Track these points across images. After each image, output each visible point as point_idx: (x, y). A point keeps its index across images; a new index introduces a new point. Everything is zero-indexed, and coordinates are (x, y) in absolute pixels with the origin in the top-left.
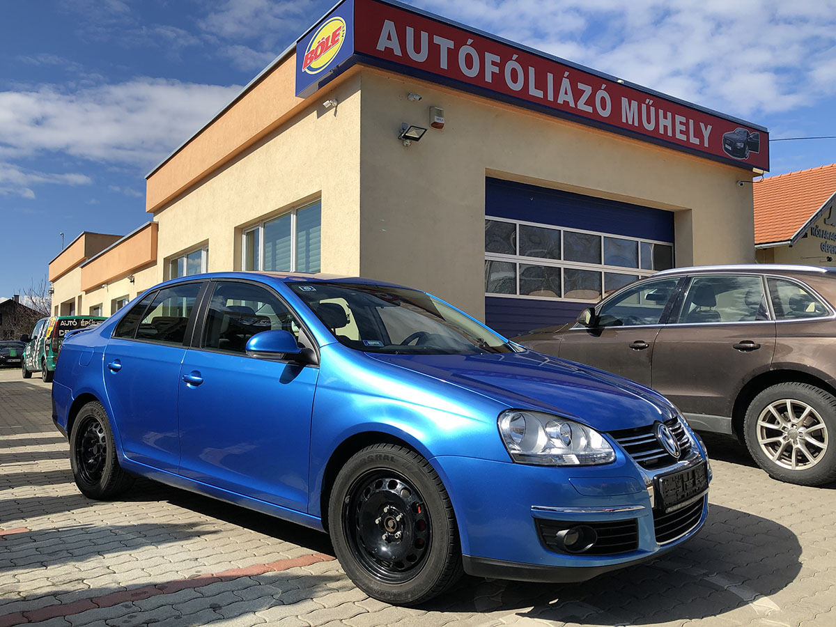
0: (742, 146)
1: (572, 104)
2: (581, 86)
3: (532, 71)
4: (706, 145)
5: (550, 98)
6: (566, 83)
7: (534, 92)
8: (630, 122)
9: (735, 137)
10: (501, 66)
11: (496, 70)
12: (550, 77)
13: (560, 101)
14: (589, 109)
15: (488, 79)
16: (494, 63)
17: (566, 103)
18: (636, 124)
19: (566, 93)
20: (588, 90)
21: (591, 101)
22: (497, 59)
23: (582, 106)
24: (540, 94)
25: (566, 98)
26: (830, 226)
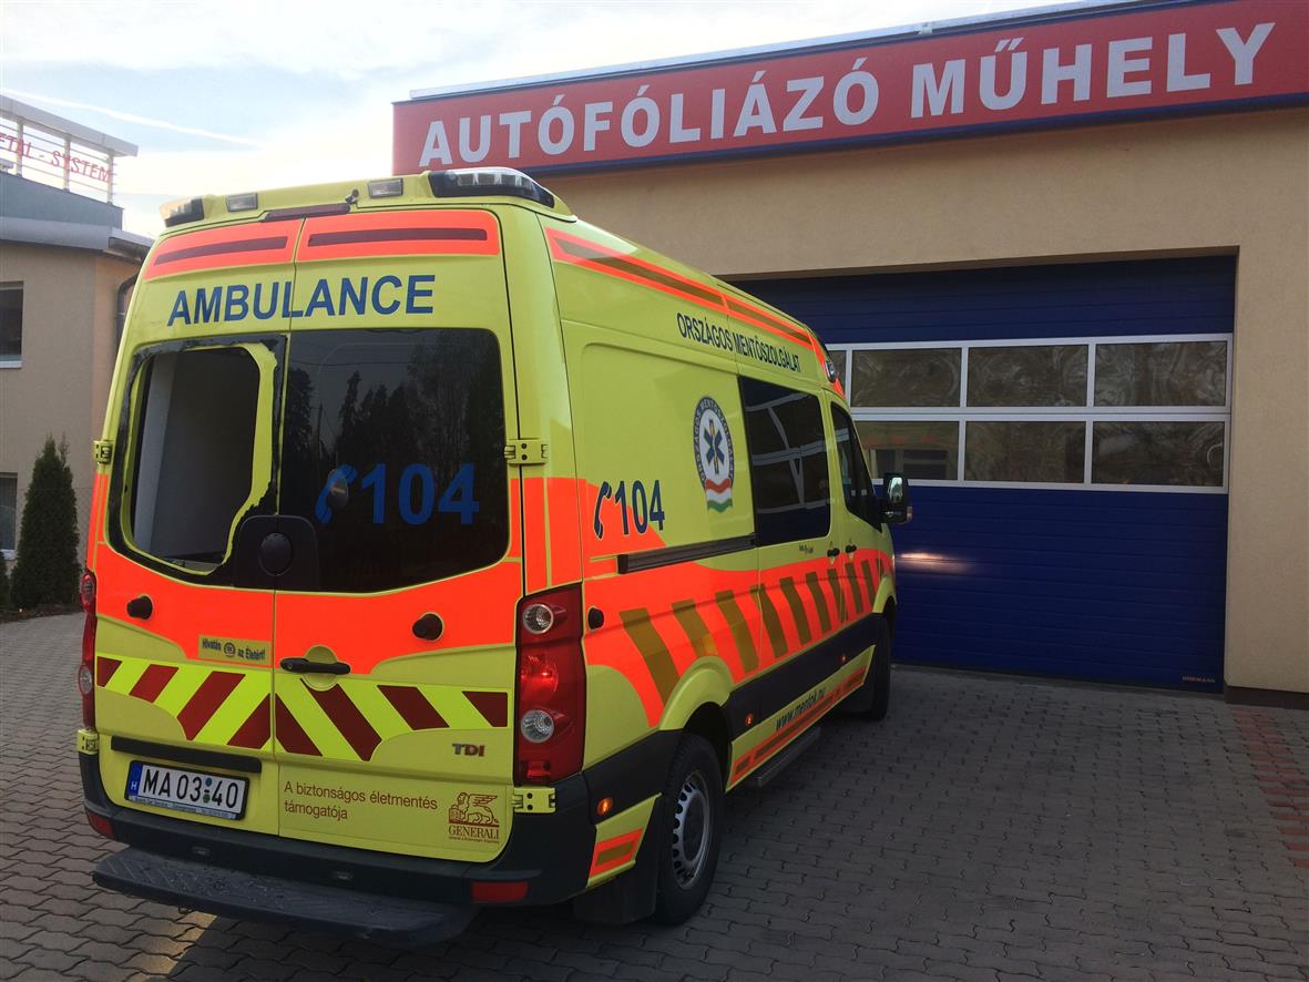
1: (769, 127)
2: (792, 86)
3: (677, 101)
4: (1244, 77)
5: (717, 131)
6: (757, 94)
7: (681, 135)
8: (937, 110)
10: (615, 118)
11: (605, 125)
12: (719, 97)
13: (740, 131)
14: (816, 123)
15: (589, 144)
16: (600, 117)
17: (755, 131)
18: (958, 107)
19: (756, 111)
20: (812, 87)
21: (822, 105)
22: (607, 107)
23: (795, 122)
24: (694, 135)
25: (755, 121)
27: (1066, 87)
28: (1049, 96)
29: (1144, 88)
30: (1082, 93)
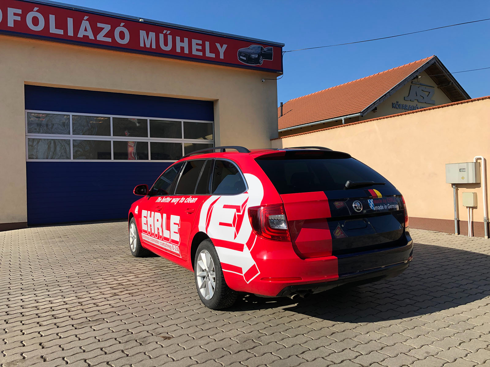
0: (257, 56)
1: (92, 37)
2: (99, 25)
3: (52, 17)
4: (222, 57)
5: (71, 33)
6: (85, 24)
7: (55, 31)
8: (148, 46)
9: (250, 51)
10: (23, 17)
11: (18, 18)
12: (70, 20)
13: (80, 35)
14: (109, 40)
15: (11, 24)
16: (16, 14)
17: (86, 37)
18: (154, 47)
19: (86, 30)
20: (107, 27)
21: (110, 34)
22: (19, 11)
23: (101, 37)
24: (61, 32)
25: (86, 34)
26: (410, 102)
27: (182, 48)
28: (178, 50)
29: (201, 54)
30: (186, 51)
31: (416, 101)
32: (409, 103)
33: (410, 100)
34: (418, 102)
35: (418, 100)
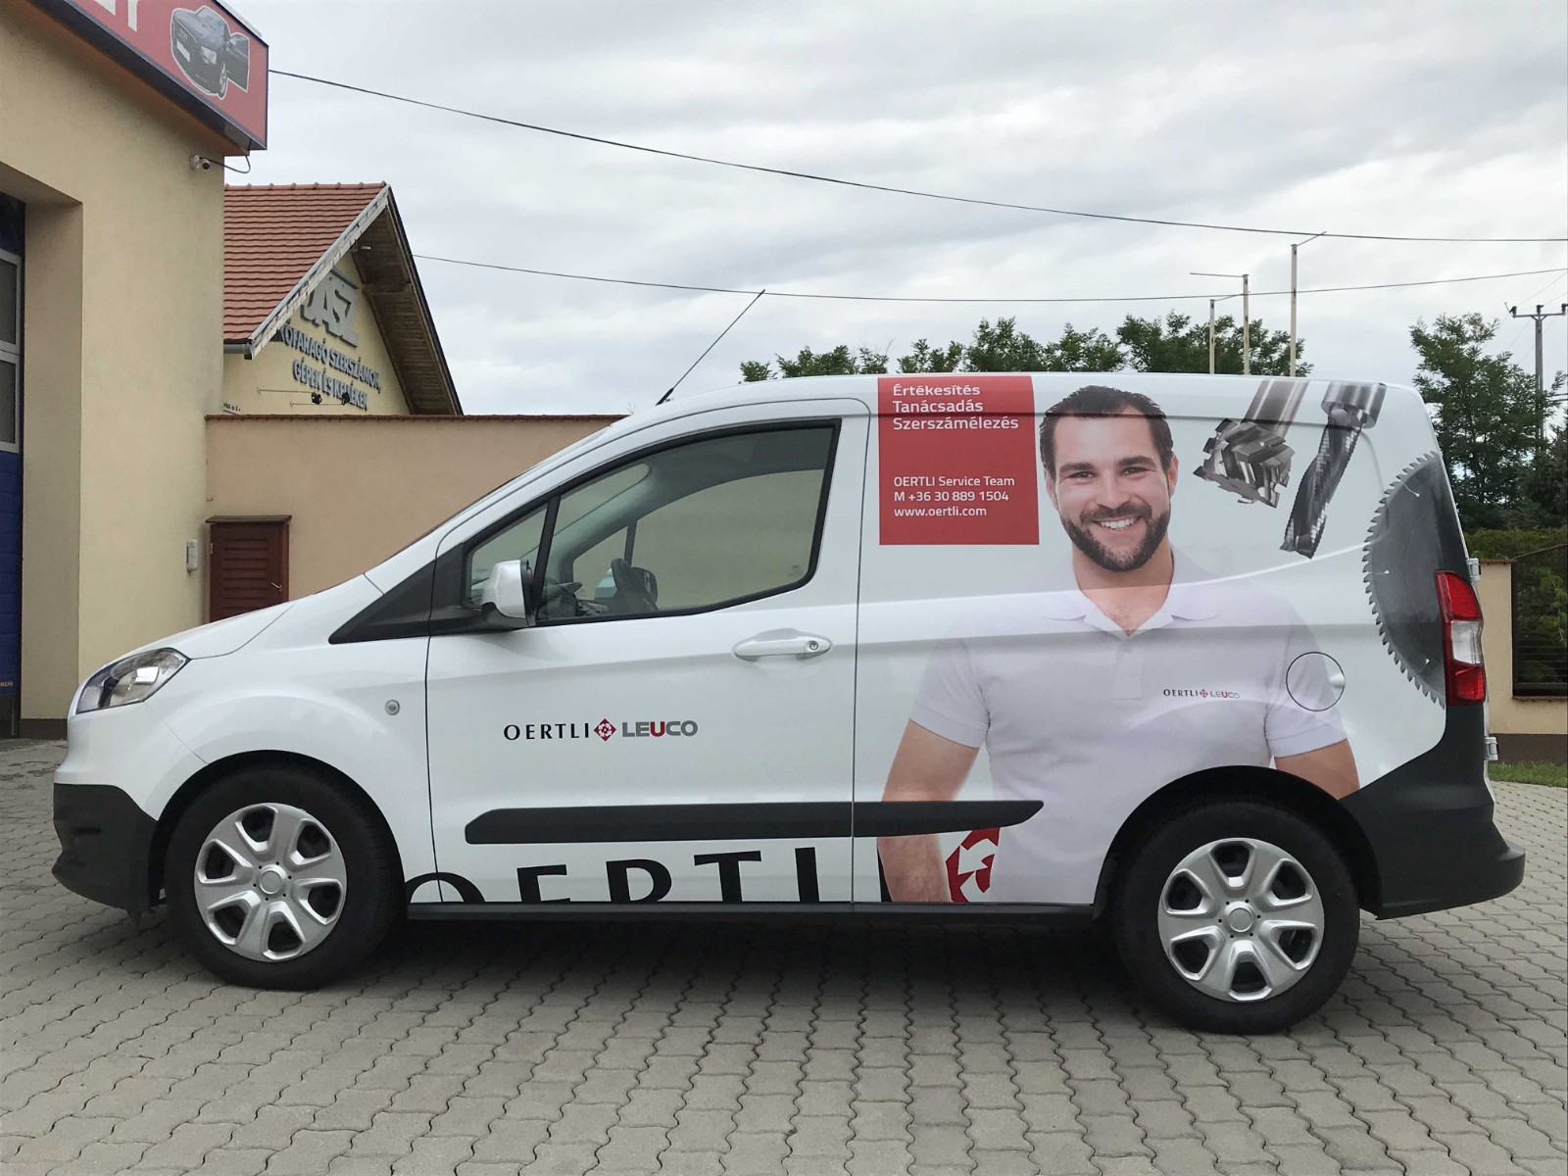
0: (214, 60)
4: (132, 20)
9: (199, 28)
26: (311, 324)
31: (323, 328)
32: (308, 330)
33: (313, 322)
34: (328, 331)
35: (326, 324)
